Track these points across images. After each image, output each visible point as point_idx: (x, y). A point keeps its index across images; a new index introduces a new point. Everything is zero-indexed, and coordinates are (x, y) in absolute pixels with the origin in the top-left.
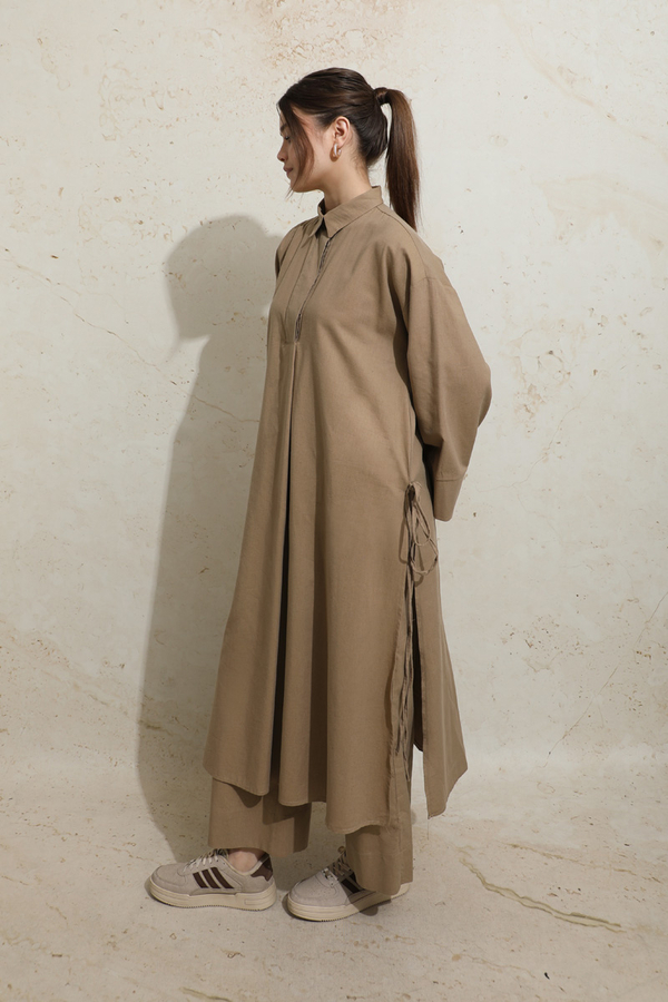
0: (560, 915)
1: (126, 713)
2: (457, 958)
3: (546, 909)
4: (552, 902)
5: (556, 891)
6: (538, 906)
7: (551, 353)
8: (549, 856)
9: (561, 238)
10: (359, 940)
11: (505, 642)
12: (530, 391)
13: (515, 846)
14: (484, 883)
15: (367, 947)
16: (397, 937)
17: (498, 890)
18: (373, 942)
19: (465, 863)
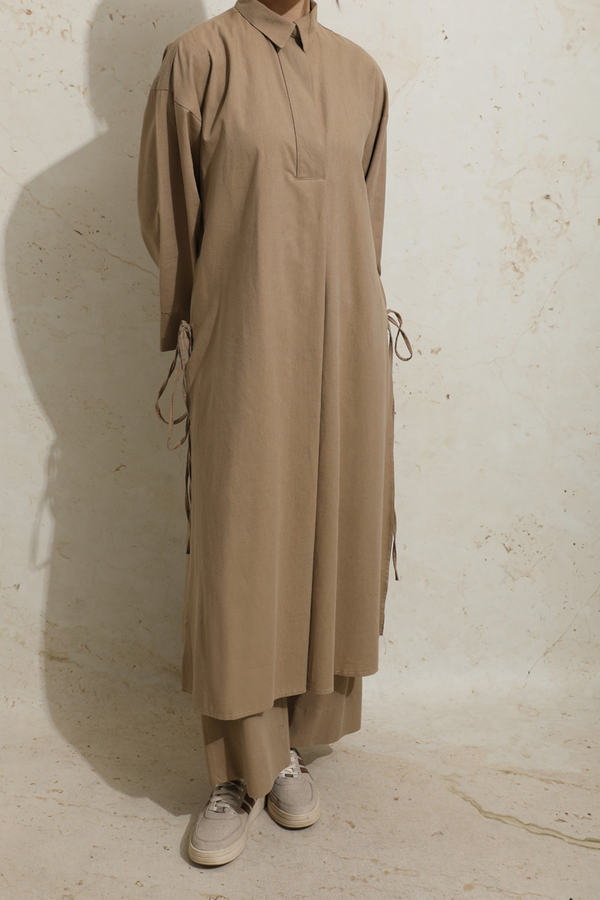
0: (573, 841)
1: (23, 643)
2: (469, 887)
3: (557, 835)
4: (560, 827)
5: (564, 817)
6: (545, 832)
7: (548, 197)
8: (548, 781)
9: (569, 47)
10: (355, 875)
11: (479, 546)
12: (520, 245)
13: (507, 772)
14: (481, 811)
15: (365, 881)
16: (397, 869)
17: (498, 818)
18: (371, 876)
19: (454, 791)
